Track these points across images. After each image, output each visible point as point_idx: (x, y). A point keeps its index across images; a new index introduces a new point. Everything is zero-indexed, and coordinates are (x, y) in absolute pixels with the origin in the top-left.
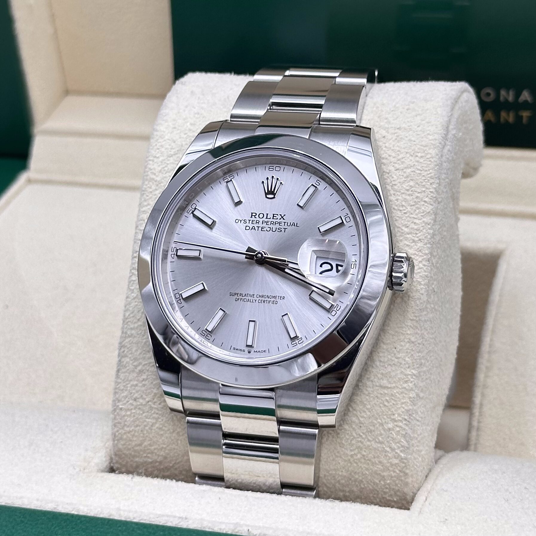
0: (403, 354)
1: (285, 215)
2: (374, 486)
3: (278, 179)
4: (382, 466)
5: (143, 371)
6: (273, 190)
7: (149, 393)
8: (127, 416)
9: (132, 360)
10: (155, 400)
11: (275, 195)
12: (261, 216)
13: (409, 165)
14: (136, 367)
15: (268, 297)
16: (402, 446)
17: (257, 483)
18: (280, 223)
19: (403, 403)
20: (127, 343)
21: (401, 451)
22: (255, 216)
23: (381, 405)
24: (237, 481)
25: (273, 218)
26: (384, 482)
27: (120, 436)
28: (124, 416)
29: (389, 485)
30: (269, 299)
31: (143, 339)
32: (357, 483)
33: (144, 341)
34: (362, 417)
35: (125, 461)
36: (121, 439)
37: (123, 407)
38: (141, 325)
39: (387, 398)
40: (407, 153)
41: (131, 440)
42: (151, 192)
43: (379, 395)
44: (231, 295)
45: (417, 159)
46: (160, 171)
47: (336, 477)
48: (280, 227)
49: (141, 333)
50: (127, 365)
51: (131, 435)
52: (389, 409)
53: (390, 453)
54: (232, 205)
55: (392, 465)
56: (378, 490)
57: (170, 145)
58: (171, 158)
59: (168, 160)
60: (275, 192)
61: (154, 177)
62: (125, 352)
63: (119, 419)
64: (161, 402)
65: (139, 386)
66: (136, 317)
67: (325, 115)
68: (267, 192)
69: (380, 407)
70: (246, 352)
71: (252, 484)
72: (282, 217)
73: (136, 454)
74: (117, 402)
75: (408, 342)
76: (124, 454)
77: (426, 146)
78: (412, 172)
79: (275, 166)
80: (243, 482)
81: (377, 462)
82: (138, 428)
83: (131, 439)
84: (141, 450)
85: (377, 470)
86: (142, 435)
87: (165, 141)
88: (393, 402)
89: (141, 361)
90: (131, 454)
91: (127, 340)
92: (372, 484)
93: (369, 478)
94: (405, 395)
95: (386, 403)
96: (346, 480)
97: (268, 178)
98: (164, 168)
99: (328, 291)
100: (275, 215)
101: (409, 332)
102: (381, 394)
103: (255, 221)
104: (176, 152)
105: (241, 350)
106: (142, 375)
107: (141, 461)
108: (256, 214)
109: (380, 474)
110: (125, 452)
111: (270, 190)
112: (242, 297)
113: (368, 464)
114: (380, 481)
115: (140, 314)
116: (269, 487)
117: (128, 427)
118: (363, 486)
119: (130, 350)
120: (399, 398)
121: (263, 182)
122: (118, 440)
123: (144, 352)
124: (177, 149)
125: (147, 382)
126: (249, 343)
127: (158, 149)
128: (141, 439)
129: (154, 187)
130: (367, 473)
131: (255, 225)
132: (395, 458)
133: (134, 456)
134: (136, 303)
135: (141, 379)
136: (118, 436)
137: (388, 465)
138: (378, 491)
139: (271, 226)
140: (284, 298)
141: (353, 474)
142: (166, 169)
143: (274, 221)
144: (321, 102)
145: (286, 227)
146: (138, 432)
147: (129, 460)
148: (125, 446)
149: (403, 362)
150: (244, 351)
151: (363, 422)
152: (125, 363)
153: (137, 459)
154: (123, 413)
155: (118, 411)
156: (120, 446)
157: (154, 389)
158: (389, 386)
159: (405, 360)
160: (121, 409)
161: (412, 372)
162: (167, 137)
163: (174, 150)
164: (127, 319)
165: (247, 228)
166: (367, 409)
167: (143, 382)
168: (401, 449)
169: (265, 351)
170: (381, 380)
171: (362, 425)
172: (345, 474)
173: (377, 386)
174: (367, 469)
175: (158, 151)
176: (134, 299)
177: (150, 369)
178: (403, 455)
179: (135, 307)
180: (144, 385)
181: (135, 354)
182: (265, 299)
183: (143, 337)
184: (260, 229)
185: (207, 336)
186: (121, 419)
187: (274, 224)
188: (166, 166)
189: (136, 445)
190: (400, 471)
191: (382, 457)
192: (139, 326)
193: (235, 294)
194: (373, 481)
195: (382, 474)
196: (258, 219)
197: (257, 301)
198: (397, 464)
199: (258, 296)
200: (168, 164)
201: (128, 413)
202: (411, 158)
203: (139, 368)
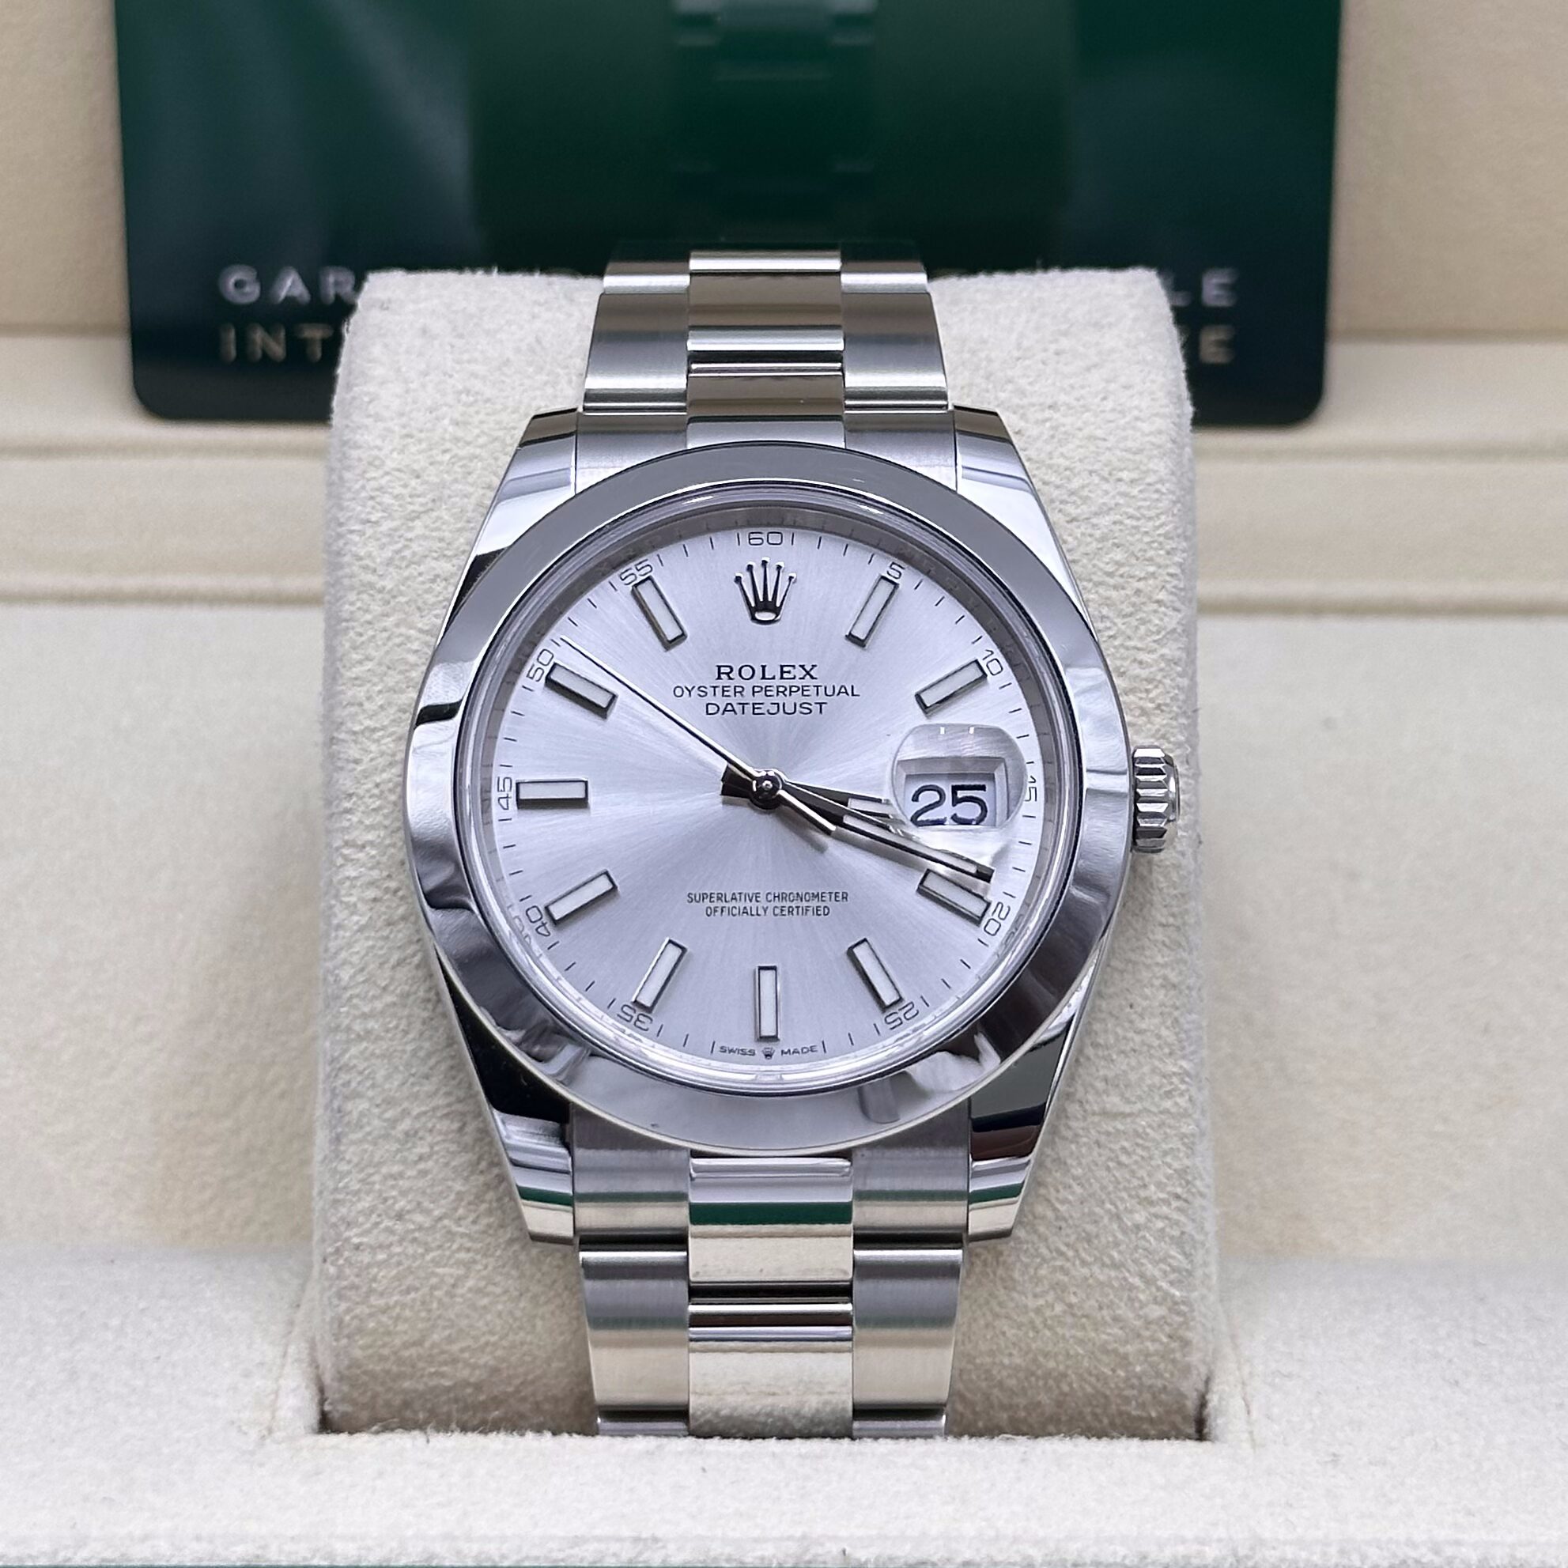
0: (1156, 1021)
1: (814, 666)
2: (1099, 1385)
3: (779, 567)
4: (1121, 1328)
5: (416, 1132)
6: (770, 599)
7: (442, 1192)
8: (381, 1264)
9: (378, 1106)
10: (461, 1211)
11: (777, 611)
12: (747, 672)
13: (1104, 504)
14: (393, 1123)
15: (799, 897)
16: (1174, 1270)
17: (776, 1413)
18: (803, 690)
19: (1165, 1153)
20: (355, 1057)
21: (1172, 1283)
22: (728, 674)
23: (1111, 1164)
24: (717, 1414)
25: (782, 678)
26: (1127, 1371)
27: (355, 1323)
28: (369, 1266)
29: (1140, 1378)
30: (805, 904)
31: (406, 1043)
32: (1051, 1382)
33: (409, 1048)
34: (1064, 1201)
35: (369, 1394)
36: (360, 1330)
37: (365, 1240)
38: (394, 1004)
39: (1126, 1144)
40: (1091, 472)
41: (388, 1333)
42: (369, 623)
43: (1103, 1139)
44: (691, 898)
45: (1123, 488)
46: (389, 562)
47: (995, 1372)
48: (805, 699)
49: (396, 1027)
50: (365, 1120)
51: (390, 1318)
52: (1133, 1172)
53: (1143, 1291)
54: (661, 649)
55: (1148, 1323)
56: (1108, 1393)
57: (405, 486)
58: (418, 523)
59: (410, 529)
60: (778, 605)
61: (370, 577)
62: (353, 1085)
63: (352, 1278)
64: (478, 1217)
65: (409, 1178)
66: (375, 983)
67: (855, 380)
68: (753, 605)
69: (1108, 1169)
70: (760, 1055)
71: (762, 1419)
72: (808, 673)
73: (403, 1369)
74: (342, 1228)
75: (1163, 986)
76: (365, 1373)
77: (1139, 451)
78: (1115, 523)
79: (765, 531)
80: (735, 1414)
81: (1108, 1319)
82: (413, 1295)
83: (391, 1328)
84: (420, 1357)
85: (1106, 1342)
86: (423, 1314)
87: (387, 473)
88: (1139, 1151)
89: (406, 1105)
90: (388, 1372)
91: (354, 1051)
92: (1093, 1380)
93: (1086, 1364)
94: (1168, 1131)
95: (1124, 1158)
96: (1021, 1375)
97: (750, 568)
98: (398, 552)
99: (973, 870)
100: (785, 669)
101: (1160, 959)
102: (1108, 1134)
103: (732, 689)
104: (430, 505)
105: (743, 1052)
106: (414, 1146)
107: (421, 1387)
108: (732, 670)
109: (1115, 1351)
110: (371, 1367)
111: (761, 599)
112: (724, 904)
113: (1083, 1328)
114: (1114, 1371)
115: (388, 973)
116: (812, 1421)
117: (382, 1294)
118: (1066, 1388)
119: (367, 1078)
120: (1154, 1140)
121: (738, 580)
122: (349, 1337)
123: (412, 1080)
124: (430, 496)
125: (430, 1163)
126: (768, 1030)
127: (372, 498)
128: (420, 1326)
129: (376, 608)
130: (1081, 1352)
131: (734, 701)
132: (1155, 1301)
133: (400, 1376)
134: (371, 943)
135: (413, 1157)
136: (349, 1325)
137: (1138, 1323)
138: (1106, 1397)
139: (780, 699)
140: (845, 898)
141: (1041, 1359)
142: (407, 553)
143: (787, 683)
144: (835, 344)
145: (822, 698)
146: (412, 1308)
147: (380, 1389)
148: (370, 1351)
149: (1156, 1043)
150: (752, 1053)
151: (1067, 1215)
152: (355, 1115)
153: (407, 1384)
154: (365, 1258)
155: (346, 1254)
156: (358, 1353)
157: (453, 1180)
158: (1127, 1109)
159: (1159, 1037)
160: (357, 1247)
161: (1181, 1067)
162: (390, 464)
163: (422, 500)
164: (345, 989)
165: (712, 709)
166: (1075, 1178)
167: (422, 1166)
168: (1173, 1276)
169: (812, 1049)
170: (1105, 1097)
171: (1063, 1224)
172: (1018, 1361)
173: (1094, 1114)
174: (1081, 1342)
175: (371, 503)
176: (361, 929)
177: (438, 1126)
178: (1177, 1293)
179: (367, 954)
180: (423, 1173)
181: (387, 1086)
182: (794, 905)
183: (404, 1036)
184: (749, 709)
185: (638, 1020)
186: (357, 1276)
187: (787, 693)
188: (406, 547)
189: (406, 1346)
190: (1170, 1337)
191: (1122, 1305)
192: (387, 1006)
193: (704, 896)
194: (1094, 1372)
195: (1122, 1350)
196: (738, 681)
197: (770, 911)
198: (1164, 1317)
199: (771, 897)
200: (411, 540)
201: (381, 1256)
202: (1105, 486)
203: (405, 1125)
